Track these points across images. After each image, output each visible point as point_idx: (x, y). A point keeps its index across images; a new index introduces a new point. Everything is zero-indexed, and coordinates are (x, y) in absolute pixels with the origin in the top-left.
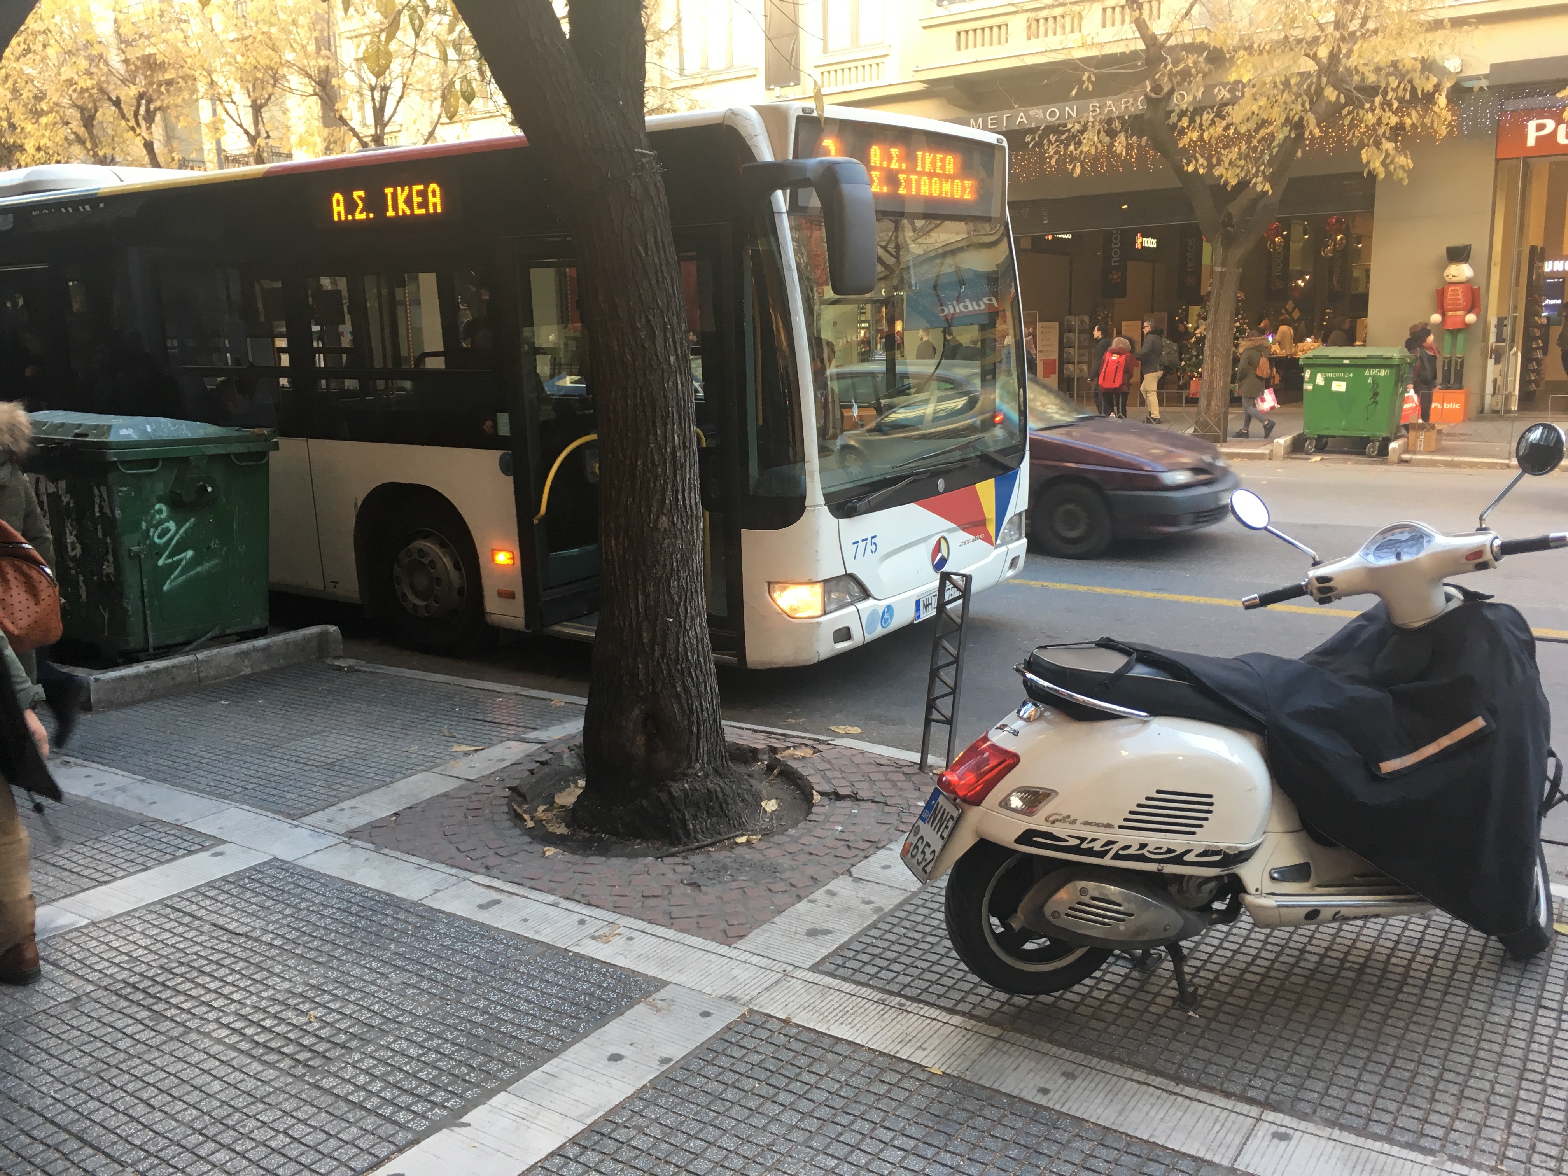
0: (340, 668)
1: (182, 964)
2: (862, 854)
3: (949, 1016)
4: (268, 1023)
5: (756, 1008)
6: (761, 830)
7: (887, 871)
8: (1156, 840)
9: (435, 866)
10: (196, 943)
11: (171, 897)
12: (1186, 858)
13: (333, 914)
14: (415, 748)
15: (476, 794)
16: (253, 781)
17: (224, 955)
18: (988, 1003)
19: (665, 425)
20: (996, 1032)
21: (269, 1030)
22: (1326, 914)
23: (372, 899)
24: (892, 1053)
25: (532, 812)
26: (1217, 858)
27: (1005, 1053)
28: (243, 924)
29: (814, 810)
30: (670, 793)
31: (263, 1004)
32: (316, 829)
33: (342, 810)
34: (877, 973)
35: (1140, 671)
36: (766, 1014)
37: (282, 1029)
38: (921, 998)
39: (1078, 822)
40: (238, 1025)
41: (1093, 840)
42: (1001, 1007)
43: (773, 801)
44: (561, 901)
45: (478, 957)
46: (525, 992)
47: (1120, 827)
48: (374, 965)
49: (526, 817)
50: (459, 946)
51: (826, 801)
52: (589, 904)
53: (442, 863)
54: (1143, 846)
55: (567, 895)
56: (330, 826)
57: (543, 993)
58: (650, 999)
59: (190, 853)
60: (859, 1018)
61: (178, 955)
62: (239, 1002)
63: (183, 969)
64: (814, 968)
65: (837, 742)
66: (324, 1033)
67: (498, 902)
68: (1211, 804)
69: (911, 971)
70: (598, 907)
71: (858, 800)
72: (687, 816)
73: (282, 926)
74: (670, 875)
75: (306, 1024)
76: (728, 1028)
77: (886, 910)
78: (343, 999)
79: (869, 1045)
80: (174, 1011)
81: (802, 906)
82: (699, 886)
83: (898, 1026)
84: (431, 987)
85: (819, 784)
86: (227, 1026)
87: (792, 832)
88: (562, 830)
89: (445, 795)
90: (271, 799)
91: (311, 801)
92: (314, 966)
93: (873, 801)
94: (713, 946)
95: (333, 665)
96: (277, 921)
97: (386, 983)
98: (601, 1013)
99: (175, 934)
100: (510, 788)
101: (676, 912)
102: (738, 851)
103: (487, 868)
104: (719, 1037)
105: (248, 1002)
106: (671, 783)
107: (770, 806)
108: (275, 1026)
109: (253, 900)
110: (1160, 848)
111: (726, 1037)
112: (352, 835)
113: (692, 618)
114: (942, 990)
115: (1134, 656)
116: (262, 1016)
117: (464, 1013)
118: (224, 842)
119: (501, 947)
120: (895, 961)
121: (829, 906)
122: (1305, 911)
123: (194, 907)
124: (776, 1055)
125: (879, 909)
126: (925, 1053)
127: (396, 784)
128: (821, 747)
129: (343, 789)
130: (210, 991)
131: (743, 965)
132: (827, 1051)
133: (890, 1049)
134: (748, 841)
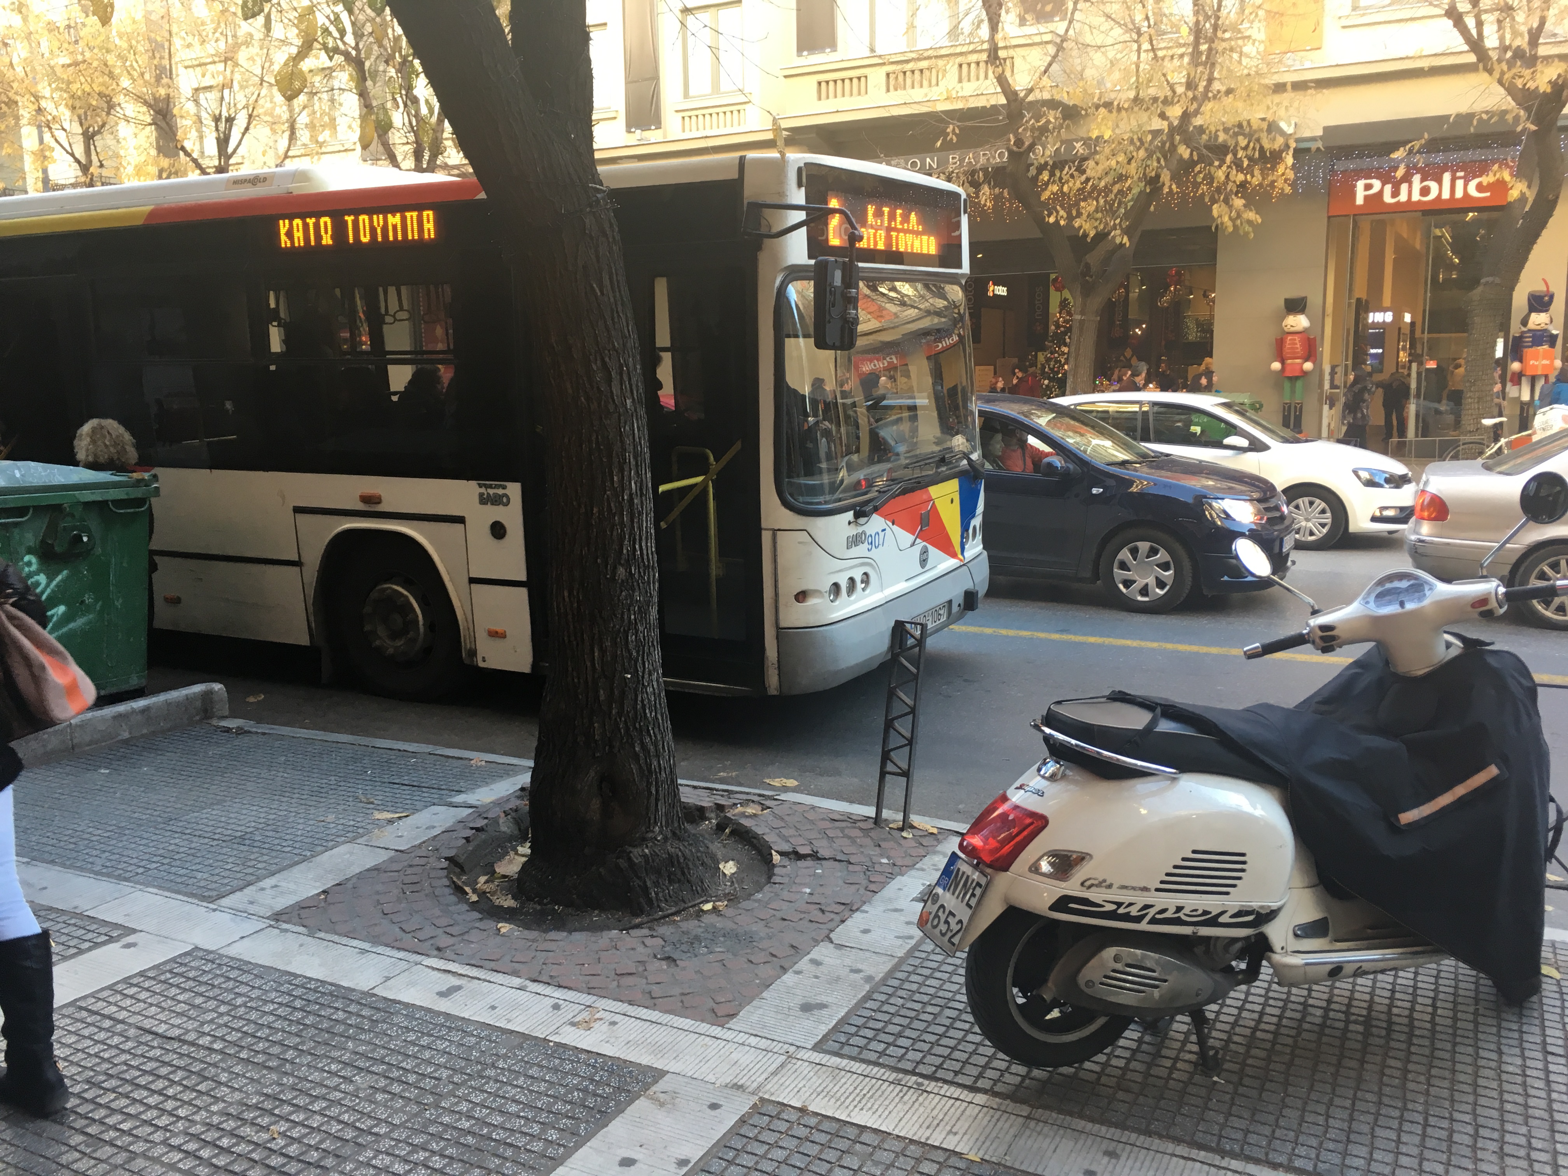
0: (228, 730)
1: (111, 1076)
2: (837, 918)
3: (971, 1095)
4: (225, 1142)
5: (766, 1096)
6: (726, 895)
7: (867, 937)
8: (1193, 902)
9: (380, 949)
10: (124, 1051)
11: (84, 998)
12: (1221, 920)
13: (275, 1010)
14: (331, 817)
15: (411, 866)
16: (155, 859)
17: (158, 1064)
18: (1008, 1078)
19: (622, 470)
20: (1025, 1110)
21: (227, 1151)
22: (1348, 969)
23: (315, 991)
24: (923, 1140)
25: (473, 884)
26: (1250, 918)
27: (1039, 1133)
28: (173, 1026)
29: (777, 870)
30: (630, 859)
31: (216, 1120)
32: (236, 912)
33: (263, 889)
34: (885, 1049)
35: (1166, 726)
36: (779, 1103)
37: (242, 1148)
38: (938, 1075)
39: (1115, 887)
40: (192, 1146)
41: (1130, 904)
42: (1022, 1081)
43: (731, 863)
44: (528, 983)
45: (450, 1053)
46: (512, 1092)
47: (1157, 890)
48: (333, 1067)
49: (467, 889)
50: (425, 1041)
51: (786, 862)
52: (560, 986)
53: (387, 945)
54: (1179, 909)
55: (534, 977)
56: (252, 909)
57: (531, 1091)
58: (650, 1092)
59: (97, 945)
60: (878, 1102)
61: (105, 1066)
62: (186, 1118)
63: (114, 1083)
64: (817, 1048)
65: (783, 797)
66: (293, 1150)
67: (459, 988)
68: (1244, 863)
69: (919, 1045)
70: (570, 988)
71: (819, 859)
72: (649, 883)
73: (220, 1026)
74: (641, 949)
75: (269, 1141)
76: (742, 1121)
77: (877, 979)
78: (305, 1109)
79: (896, 1132)
80: (113, 1134)
81: (789, 978)
82: (675, 961)
83: (922, 1109)
84: (403, 1090)
85: (778, 844)
86: (178, 1148)
87: (759, 896)
88: (508, 902)
89: (376, 869)
90: (179, 880)
91: (226, 881)
92: (265, 1072)
93: (836, 860)
94: (704, 1027)
95: (218, 727)
96: (212, 1021)
97: (351, 1088)
98: (600, 1112)
99: (97, 1042)
100: (446, 859)
101: (657, 991)
102: (707, 919)
103: (439, 949)
104: (735, 1131)
105: (197, 1118)
106: (630, 849)
107: (729, 868)
108: (234, 1145)
109: (181, 998)
110: (1196, 910)
111: (742, 1132)
112: (278, 917)
113: (650, 674)
114: (957, 1066)
115: (1159, 710)
116: (217, 1135)
117: (446, 1119)
118: (134, 931)
119: (473, 1039)
120: (900, 1035)
121: (816, 977)
122: (1329, 967)
123: (114, 1009)
124: (801, 1150)
125: (868, 979)
126: (958, 1137)
127: (318, 858)
128: (768, 803)
129: (259, 866)
130: (149, 1107)
131: (741, 1047)
132: (855, 1142)
133: (921, 1135)
134: (714, 908)
